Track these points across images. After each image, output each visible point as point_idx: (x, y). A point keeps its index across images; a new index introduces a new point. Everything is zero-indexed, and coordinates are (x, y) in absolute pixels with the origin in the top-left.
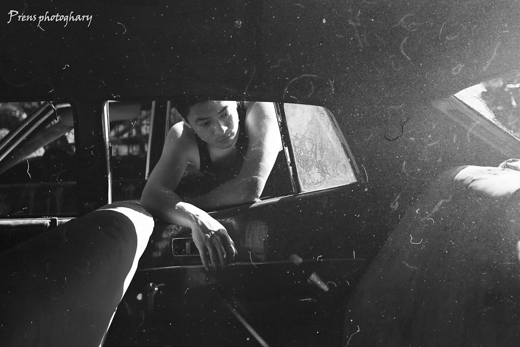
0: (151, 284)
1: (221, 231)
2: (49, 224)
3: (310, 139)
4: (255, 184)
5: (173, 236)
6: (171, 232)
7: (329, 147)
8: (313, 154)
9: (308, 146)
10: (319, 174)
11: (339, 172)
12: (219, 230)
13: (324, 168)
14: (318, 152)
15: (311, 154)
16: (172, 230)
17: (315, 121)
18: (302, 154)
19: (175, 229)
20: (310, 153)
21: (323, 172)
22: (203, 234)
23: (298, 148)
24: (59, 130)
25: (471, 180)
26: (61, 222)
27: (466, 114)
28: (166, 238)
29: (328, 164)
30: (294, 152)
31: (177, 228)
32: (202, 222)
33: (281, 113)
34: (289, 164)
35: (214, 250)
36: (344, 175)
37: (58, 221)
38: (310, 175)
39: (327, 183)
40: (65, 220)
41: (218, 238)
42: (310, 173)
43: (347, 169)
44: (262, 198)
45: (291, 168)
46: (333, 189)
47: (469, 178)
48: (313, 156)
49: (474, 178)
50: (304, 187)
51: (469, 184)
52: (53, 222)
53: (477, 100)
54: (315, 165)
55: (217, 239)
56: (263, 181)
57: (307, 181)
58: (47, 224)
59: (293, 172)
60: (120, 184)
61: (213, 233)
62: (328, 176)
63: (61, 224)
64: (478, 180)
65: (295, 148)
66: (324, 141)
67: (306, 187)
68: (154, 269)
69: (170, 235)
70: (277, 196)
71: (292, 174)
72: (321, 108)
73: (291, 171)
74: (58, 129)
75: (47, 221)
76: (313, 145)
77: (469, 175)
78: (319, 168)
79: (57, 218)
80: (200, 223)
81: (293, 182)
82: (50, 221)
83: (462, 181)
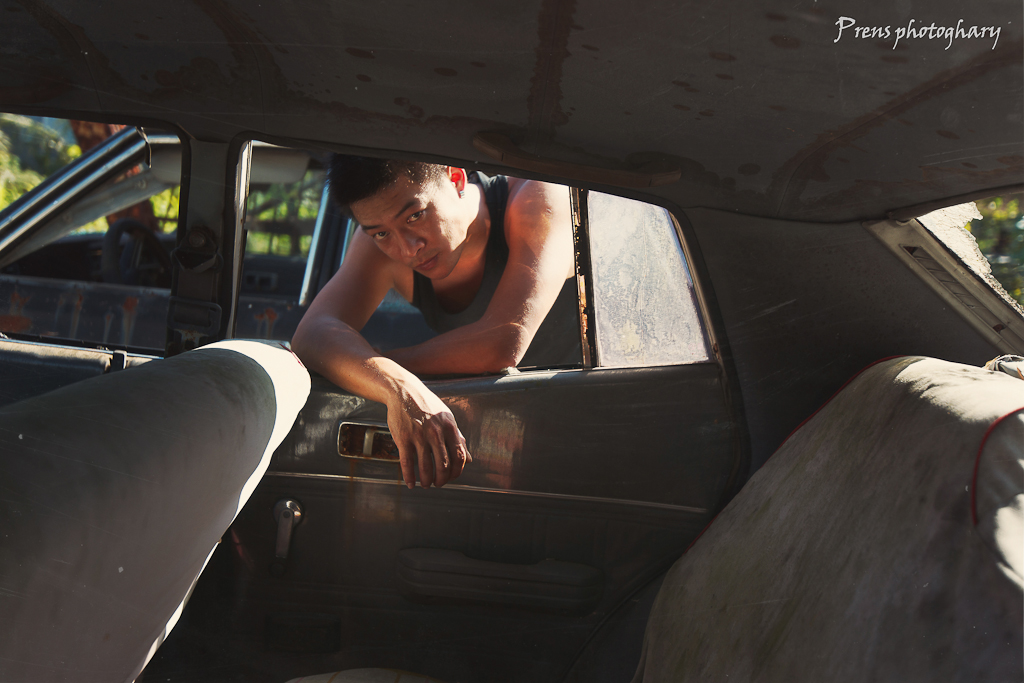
0: (288, 504)
1: (444, 416)
2: (108, 363)
3: (629, 266)
4: (513, 338)
5: (343, 418)
6: (340, 408)
7: (664, 288)
8: (630, 296)
9: (624, 280)
10: (638, 336)
11: (675, 337)
12: (440, 414)
13: (649, 326)
14: (642, 293)
15: (627, 297)
16: (341, 405)
17: (643, 234)
18: (611, 293)
19: (348, 403)
20: (625, 293)
21: (645, 332)
22: (409, 418)
23: (604, 281)
24: (144, 185)
25: (928, 384)
26: (131, 362)
27: (936, 258)
28: (328, 420)
29: (656, 318)
30: (595, 287)
31: (351, 403)
32: (409, 395)
33: (581, 208)
34: (583, 309)
35: (429, 451)
36: (685, 345)
37: (126, 358)
38: (619, 336)
39: (651, 355)
40: (141, 360)
41: (438, 429)
42: (620, 332)
43: (692, 334)
44: (523, 368)
45: (585, 317)
46: (661, 369)
47: (925, 381)
48: (630, 300)
49: (934, 382)
50: (605, 358)
51: (922, 392)
52: (117, 360)
53: (961, 234)
54: (632, 317)
55: (435, 431)
56: (528, 333)
57: (612, 346)
58: (105, 363)
59: (588, 325)
60: (250, 306)
61: (428, 417)
62: (654, 342)
63: (131, 366)
64: (942, 385)
65: (599, 280)
66: (655, 274)
67: (609, 357)
68: (298, 475)
69: (336, 414)
70: (553, 368)
71: (585, 328)
72: (659, 211)
73: (585, 324)
74: (142, 184)
75: (105, 356)
76: (634, 278)
77: (924, 375)
78: (638, 325)
79: (125, 353)
80: (405, 397)
81: (585, 345)
82: (111, 357)
83: (911, 384)
